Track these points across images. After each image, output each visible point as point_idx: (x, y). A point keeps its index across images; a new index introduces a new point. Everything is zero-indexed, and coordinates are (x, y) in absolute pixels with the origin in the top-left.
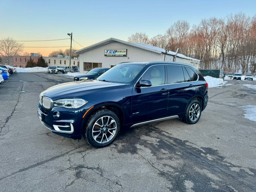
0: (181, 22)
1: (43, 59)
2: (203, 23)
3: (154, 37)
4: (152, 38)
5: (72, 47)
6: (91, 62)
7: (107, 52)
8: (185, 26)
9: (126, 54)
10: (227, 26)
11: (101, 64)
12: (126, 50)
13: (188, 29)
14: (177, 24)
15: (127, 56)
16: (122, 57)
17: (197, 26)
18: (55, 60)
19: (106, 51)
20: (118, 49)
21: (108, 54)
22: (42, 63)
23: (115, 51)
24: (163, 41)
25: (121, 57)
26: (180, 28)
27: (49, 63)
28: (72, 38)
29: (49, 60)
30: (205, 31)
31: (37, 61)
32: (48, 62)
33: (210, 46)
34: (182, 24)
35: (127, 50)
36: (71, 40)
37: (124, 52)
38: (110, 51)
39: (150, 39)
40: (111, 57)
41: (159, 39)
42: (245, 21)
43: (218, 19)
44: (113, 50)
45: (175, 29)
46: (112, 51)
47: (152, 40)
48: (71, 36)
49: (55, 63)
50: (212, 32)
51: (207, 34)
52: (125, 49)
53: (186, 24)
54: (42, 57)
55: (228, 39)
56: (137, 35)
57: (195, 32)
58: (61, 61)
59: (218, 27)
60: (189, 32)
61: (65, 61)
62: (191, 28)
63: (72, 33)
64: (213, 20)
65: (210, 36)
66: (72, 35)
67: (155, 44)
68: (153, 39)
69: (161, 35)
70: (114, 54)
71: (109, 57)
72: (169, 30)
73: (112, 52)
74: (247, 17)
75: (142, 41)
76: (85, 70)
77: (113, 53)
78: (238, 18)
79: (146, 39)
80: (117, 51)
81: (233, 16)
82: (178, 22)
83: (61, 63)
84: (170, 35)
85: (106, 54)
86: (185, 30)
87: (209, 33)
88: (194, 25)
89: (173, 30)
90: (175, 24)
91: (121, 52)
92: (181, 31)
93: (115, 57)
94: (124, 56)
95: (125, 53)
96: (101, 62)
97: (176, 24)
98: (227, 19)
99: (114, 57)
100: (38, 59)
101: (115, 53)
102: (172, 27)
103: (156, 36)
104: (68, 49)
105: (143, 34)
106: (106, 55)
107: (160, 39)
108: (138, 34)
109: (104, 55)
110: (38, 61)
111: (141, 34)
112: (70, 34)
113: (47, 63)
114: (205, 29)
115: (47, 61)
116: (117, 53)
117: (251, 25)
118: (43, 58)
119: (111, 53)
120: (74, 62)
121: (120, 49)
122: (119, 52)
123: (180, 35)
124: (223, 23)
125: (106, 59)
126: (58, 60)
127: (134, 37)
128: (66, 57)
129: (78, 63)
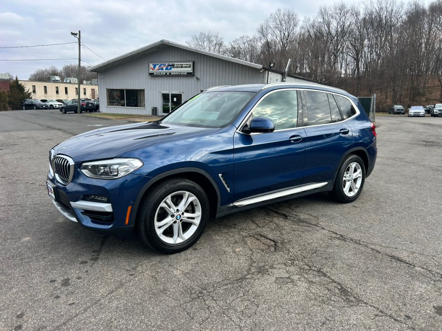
0: (282, 11)
1: (21, 85)
2: (322, 14)
3: (235, 40)
4: (231, 43)
6: (123, 88)
7: (154, 67)
8: (291, 19)
9: (192, 72)
10: (364, 19)
11: (144, 90)
12: (191, 63)
13: (295, 25)
14: (276, 16)
15: (194, 75)
16: (185, 78)
17: (312, 20)
18: (45, 87)
19: (152, 67)
20: (175, 62)
21: (156, 71)
22: (20, 93)
23: (169, 65)
24: (253, 48)
25: (182, 78)
26: (280, 23)
27: (34, 91)
28: (81, 41)
29: (34, 87)
30: (327, 28)
31: (9, 89)
32: (31, 91)
33: (335, 56)
34: (284, 15)
35: (194, 62)
36: (80, 45)
37: (188, 67)
38: (160, 66)
39: (227, 44)
40: (163, 78)
41: (244, 44)
43: (348, 7)
44: (167, 64)
45: (272, 26)
46: (163, 65)
47: (230, 47)
48: (78, 36)
49: (46, 92)
50: (340, 30)
51: (331, 34)
52: (189, 61)
53: (293, 15)
54: (17, 81)
55: (366, 42)
56: (203, 36)
57: (309, 31)
58: (57, 88)
59: (350, 20)
60: (297, 30)
61: (66, 89)
62: (300, 24)
63: (79, 31)
64: (340, 9)
65: (336, 38)
66: (80, 36)
67: (237, 53)
68: (233, 44)
69: (247, 37)
70: (168, 71)
71: (158, 78)
72: (262, 27)
73: (164, 68)
74: (398, 3)
75: (212, 48)
76: (110, 105)
77: (166, 69)
78: (384, 5)
79: (221, 44)
80: (173, 65)
82: (278, 12)
83: (57, 92)
84: (264, 36)
85: (151, 71)
86: (291, 28)
87: (333, 32)
88: (306, 17)
89: (268, 27)
90: (271, 15)
91: (181, 67)
92: (284, 28)
93: (171, 78)
94: (190, 75)
95: (190, 70)
96: (142, 88)
97: (274, 15)
98: (364, 7)
99: (168, 78)
100: (11, 85)
101: (170, 69)
102: (267, 21)
103: (238, 38)
104: (69, 65)
105: (214, 34)
106: (152, 74)
107: (246, 44)
108: (205, 35)
109: (147, 74)
110: (11, 88)
111: (210, 34)
112: (76, 34)
113: (30, 92)
114: (326, 26)
115: (28, 88)
116: (173, 69)
117: (404, 17)
118: (20, 82)
119: (162, 69)
120: (85, 89)
121: (180, 62)
122: (177, 67)
123: (282, 37)
124: (357, 14)
125: (152, 81)
126: (51, 87)
127: (197, 40)
128: (66, 80)
129: (93, 90)
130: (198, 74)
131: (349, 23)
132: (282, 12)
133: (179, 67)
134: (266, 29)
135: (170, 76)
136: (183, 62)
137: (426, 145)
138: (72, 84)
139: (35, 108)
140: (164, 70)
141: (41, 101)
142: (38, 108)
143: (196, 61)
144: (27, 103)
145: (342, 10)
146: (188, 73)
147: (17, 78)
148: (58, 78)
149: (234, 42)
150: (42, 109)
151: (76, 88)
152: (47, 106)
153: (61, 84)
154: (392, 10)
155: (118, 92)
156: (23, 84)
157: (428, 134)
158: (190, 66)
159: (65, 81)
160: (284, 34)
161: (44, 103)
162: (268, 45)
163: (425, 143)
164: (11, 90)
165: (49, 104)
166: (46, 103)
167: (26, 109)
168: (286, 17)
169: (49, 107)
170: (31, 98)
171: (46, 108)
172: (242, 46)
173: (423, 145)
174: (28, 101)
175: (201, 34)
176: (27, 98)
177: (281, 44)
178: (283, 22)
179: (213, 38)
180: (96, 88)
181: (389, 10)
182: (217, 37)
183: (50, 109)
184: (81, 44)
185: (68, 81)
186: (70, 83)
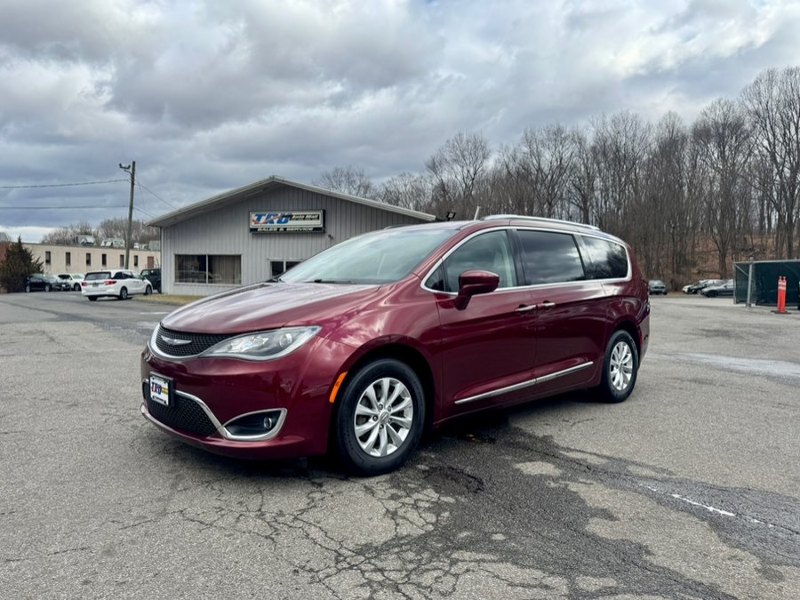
0: (465, 136)
1: (26, 251)
2: (527, 140)
3: (390, 179)
4: (384, 185)
5: (134, 206)
6: (203, 253)
7: (259, 219)
8: (479, 149)
9: (321, 226)
10: (594, 149)
11: (238, 257)
12: (320, 213)
13: (485, 157)
14: (456, 144)
15: (324, 232)
16: (310, 236)
17: (511, 152)
18: (68, 255)
19: (255, 218)
20: (294, 210)
21: (262, 224)
22: (23, 264)
23: (283, 216)
24: (418, 192)
25: (305, 236)
26: (464, 156)
27: (48, 261)
28: (135, 178)
29: (48, 253)
30: (535, 162)
32: (43, 259)
33: (550, 204)
34: (468, 142)
35: (324, 212)
36: (133, 184)
37: (315, 219)
38: (269, 217)
39: (377, 186)
40: (272, 237)
41: (405, 186)
42: (639, 134)
43: (568, 131)
44: (279, 215)
45: (448, 159)
46: (274, 215)
47: (383, 190)
48: (131, 170)
49: (68, 261)
50: (555, 164)
51: (542, 171)
52: (317, 210)
53: (481, 142)
54: (20, 243)
55: (597, 183)
56: (339, 174)
57: (507, 167)
58: (89, 255)
59: (569, 151)
61: (104, 256)
63: (134, 163)
64: (554, 133)
65: (549, 177)
66: (133, 170)
67: (392, 200)
68: (387, 186)
69: (410, 175)
70: (282, 226)
71: (264, 237)
72: (433, 160)
73: (275, 221)
74: (644, 125)
75: (354, 192)
76: (180, 281)
77: (278, 222)
78: (621, 128)
79: (368, 187)
80: (291, 216)
81: (608, 120)
82: (458, 138)
83: (88, 262)
84: (436, 174)
85: (253, 225)
86: (479, 161)
87: (546, 168)
88: (502, 145)
89: (443, 159)
90: (448, 142)
91: (304, 219)
92: (468, 162)
93: (286, 237)
94: (318, 232)
95: (318, 223)
96: (237, 253)
97: (451, 142)
99: (281, 236)
100: (8, 250)
101: (286, 222)
102: (441, 151)
103: (395, 176)
104: (111, 219)
105: (357, 171)
106: (253, 231)
107: (408, 187)
108: (342, 172)
109: (247, 230)
110: (8, 256)
111: (352, 171)
112: (129, 167)
113: (40, 262)
114: (534, 158)
115: (38, 256)
116: (290, 223)
117: (655, 146)
118: (24, 247)
119: (272, 222)
120: (136, 257)
121: (303, 210)
122: (297, 219)
123: (465, 175)
124: (581, 141)
125: (255, 241)
126: (78, 254)
127: (329, 178)
128: (105, 243)
129: (151, 259)
130: (331, 230)
131: (569, 154)
132: (465, 138)
133: (301, 219)
134: (440, 164)
135: (285, 233)
136: (307, 210)
137: (707, 336)
138: (115, 248)
139: (47, 288)
140: (275, 223)
141: (60, 276)
142: (51, 289)
143: (328, 210)
144: (33, 280)
145: (558, 136)
146: (315, 229)
147: (19, 240)
148: (90, 239)
149: (390, 182)
150: (59, 290)
151: (122, 256)
152: (67, 285)
153: (96, 250)
154: (635, 135)
155: (196, 261)
156: (30, 248)
157: (708, 320)
158: (318, 218)
159: (103, 244)
160: (468, 171)
161: (64, 281)
162: (442, 187)
163: (704, 333)
164: (7, 260)
165: (71, 282)
166: (68, 281)
167: (31, 291)
168: (470, 144)
169: (72, 286)
170: (42, 272)
171: (68, 289)
172: (402, 189)
173: (702, 335)
174: (36, 278)
175: (337, 170)
176: (34, 272)
177: (464, 185)
178: (466, 153)
179: (356, 178)
180: (157, 255)
181: (630, 134)
182: (362, 176)
183: (74, 290)
184: (135, 182)
185: (109, 244)
186: (112, 246)
